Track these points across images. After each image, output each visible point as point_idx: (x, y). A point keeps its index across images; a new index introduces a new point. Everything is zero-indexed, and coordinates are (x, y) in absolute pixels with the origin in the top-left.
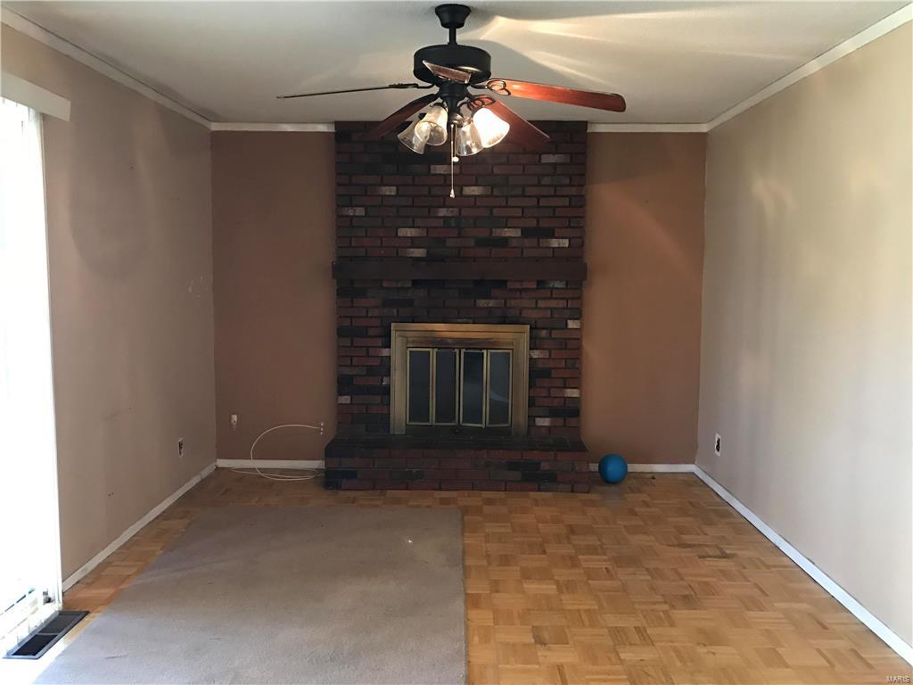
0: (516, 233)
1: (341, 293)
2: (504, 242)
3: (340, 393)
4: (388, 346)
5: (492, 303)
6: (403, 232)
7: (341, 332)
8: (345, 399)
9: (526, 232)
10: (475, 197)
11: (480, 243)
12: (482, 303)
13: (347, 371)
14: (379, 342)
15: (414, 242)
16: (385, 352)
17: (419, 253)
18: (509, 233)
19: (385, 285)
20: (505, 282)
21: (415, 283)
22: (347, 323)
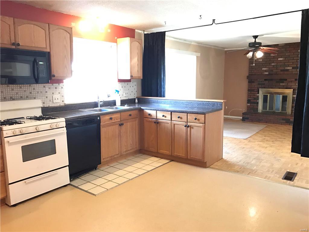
0: (291, 68)
1: (249, 82)
2: (288, 70)
3: (248, 103)
4: (259, 93)
5: (284, 84)
6: (263, 69)
7: (249, 90)
8: (249, 104)
9: (293, 68)
10: (281, 60)
11: (282, 70)
12: (281, 84)
13: (250, 99)
14: (257, 92)
15: (266, 71)
16: (258, 95)
17: (267, 73)
18: (289, 68)
19: (258, 80)
20: (287, 79)
21: (265, 80)
22: (250, 88)
